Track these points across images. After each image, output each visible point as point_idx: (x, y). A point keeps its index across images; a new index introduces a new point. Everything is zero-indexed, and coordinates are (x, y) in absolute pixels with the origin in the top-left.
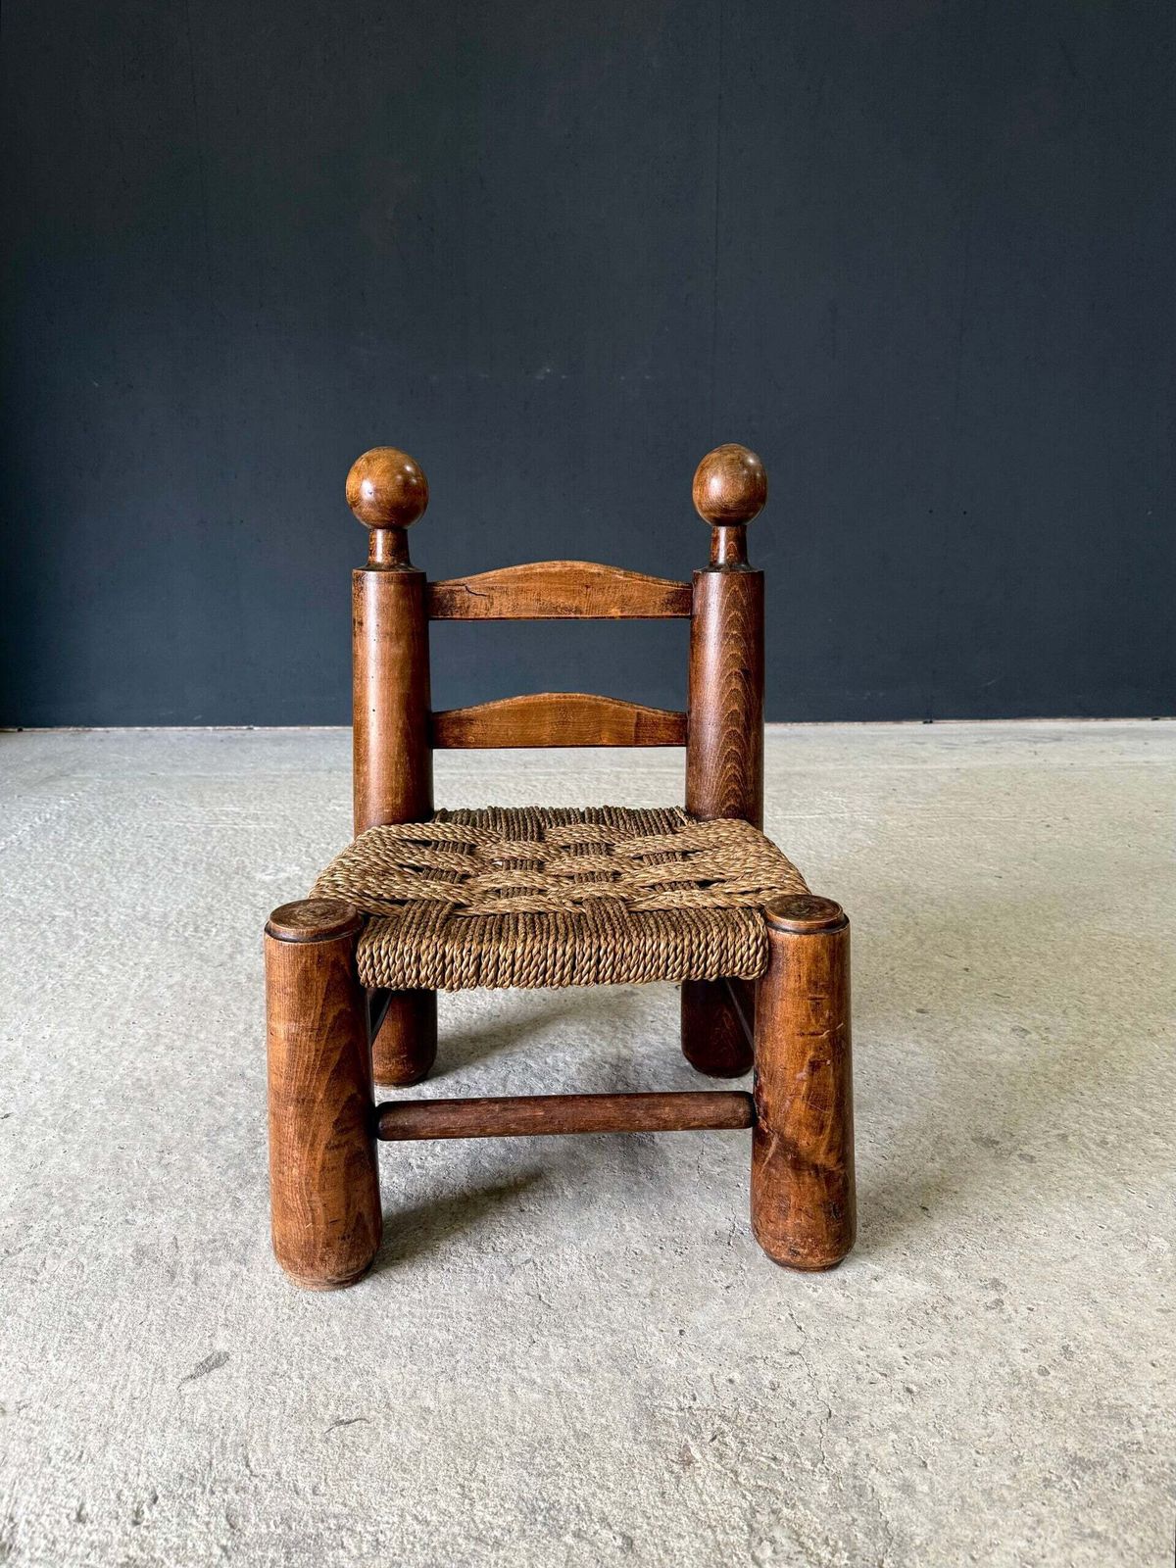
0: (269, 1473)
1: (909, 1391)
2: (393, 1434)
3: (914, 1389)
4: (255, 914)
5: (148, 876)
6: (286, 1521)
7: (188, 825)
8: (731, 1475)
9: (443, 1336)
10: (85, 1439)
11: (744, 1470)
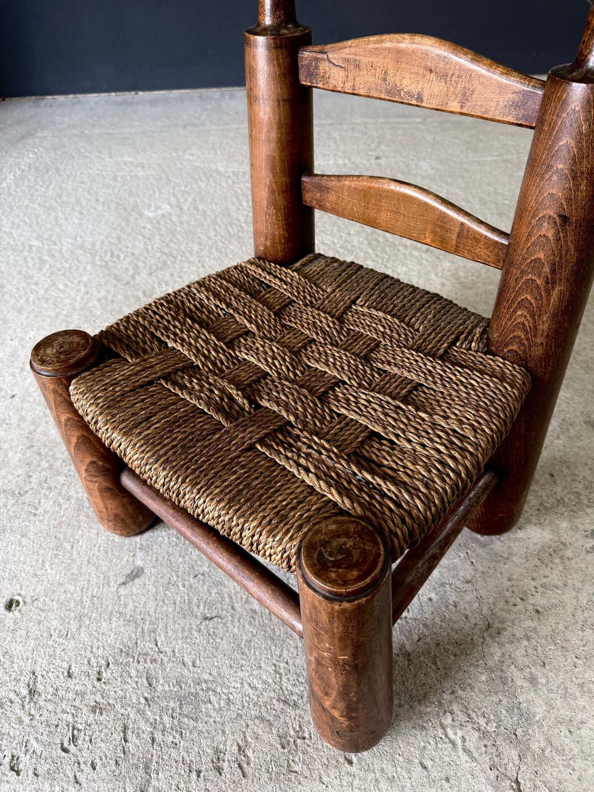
0: (168, 650)
1: (538, 612)
4: (146, 244)
5: (82, 214)
6: (178, 683)
7: (104, 173)
10: (69, 623)
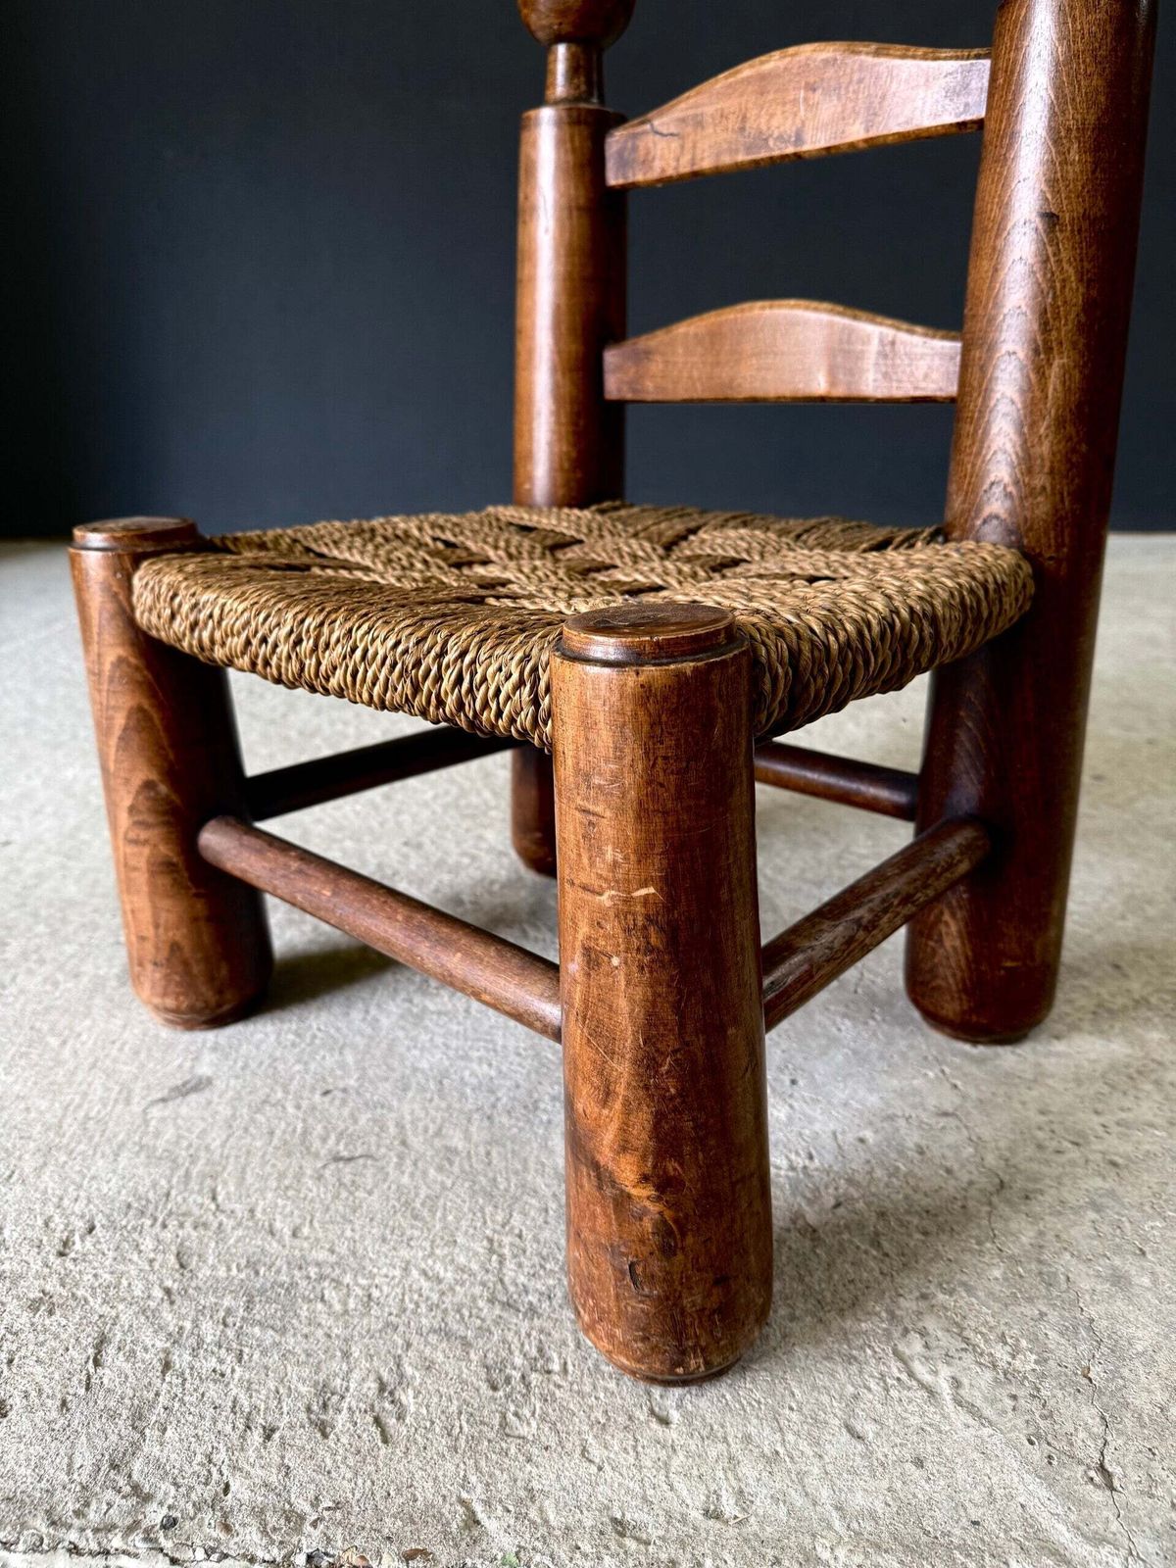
0: (239, 1209)
1: (1114, 1164)
2: (406, 1175)
3: (1120, 1161)
6: (253, 1266)
9: (482, 1070)
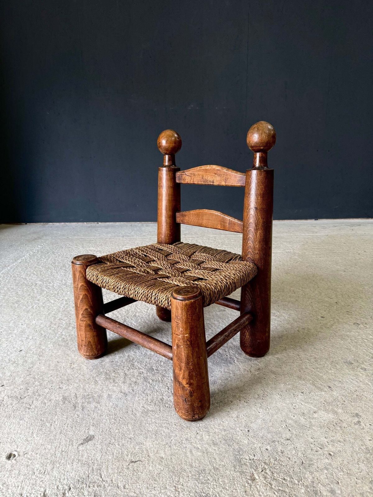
0: (109, 480)
1: (330, 454)
2: (151, 466)
3: (332, 454)
5: (66, 271)
8: (269, 485)
9: (166, 430)
10: (46, 466)
11: (274, 483)
